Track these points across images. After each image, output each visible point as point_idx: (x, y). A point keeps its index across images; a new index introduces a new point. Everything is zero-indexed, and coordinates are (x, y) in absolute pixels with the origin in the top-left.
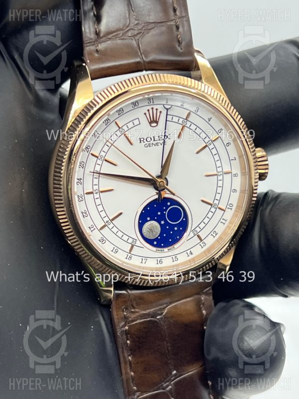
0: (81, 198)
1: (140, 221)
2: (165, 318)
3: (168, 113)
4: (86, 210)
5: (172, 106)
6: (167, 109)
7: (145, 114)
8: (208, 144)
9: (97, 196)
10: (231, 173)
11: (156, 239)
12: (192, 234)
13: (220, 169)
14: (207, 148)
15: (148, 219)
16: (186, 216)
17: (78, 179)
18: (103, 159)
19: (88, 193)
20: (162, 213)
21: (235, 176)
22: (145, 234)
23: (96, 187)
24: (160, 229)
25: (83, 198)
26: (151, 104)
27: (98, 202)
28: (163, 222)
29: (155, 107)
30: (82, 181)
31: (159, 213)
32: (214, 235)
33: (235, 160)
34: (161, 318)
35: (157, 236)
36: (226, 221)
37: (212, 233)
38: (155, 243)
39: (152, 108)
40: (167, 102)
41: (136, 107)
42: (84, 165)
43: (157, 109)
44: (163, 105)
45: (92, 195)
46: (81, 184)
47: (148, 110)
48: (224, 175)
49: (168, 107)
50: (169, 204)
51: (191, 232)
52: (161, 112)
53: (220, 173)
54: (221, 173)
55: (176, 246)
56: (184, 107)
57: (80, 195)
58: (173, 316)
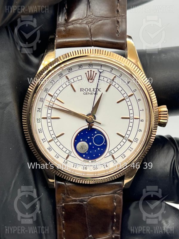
0: (39, 121)
1: (76, 141)
2: (88, 204)
3: (101, 75)
4: (42, 129)
5: (104, 70)
6: (100, 72)
7: (86, 73)
8: (125, 98)
9: (49, 121)
10: (139, 119)
11: (85, 154)
12: (108, 154)
13: (132, 115)
14: (125, 100)
15: (81, 140)
16: (106, 142)
17: (38, 108)
18: (55, 98)
19: (43, 118)
20: (91, 138)
21: (142, 121)
22: (77, 149)
23: (49, 115)
24: (88, 148)
25: (40, 120)
26: (91, 67)
27: (50, 124)
28: (90, 144)
29: (93, 70)
30: (41, 110)
31: (89, 138)
32: (123, 157)
33: (143, 111)
34: (86, 204)
35: (86, 152)
36: (132, 149)
37: (122, 155)
38: (84, 156)
39: (91, 71)
40: (101, 68)
41: (80, 68)
42: (43, 100)
43: (94, 72)
44: (98, 69)
45: (46, 120)
46: (40, 112)
47: (88, 72)
48: (134, 119)
49: (101, 71)
50: (96, 132)
51: (108, 153)
52: (96, 74)
53: (131, 118)
54: (133, 118)
55: (97, 160)
56: (112, 72)
57: (38, 119)
58: (94, 204)
